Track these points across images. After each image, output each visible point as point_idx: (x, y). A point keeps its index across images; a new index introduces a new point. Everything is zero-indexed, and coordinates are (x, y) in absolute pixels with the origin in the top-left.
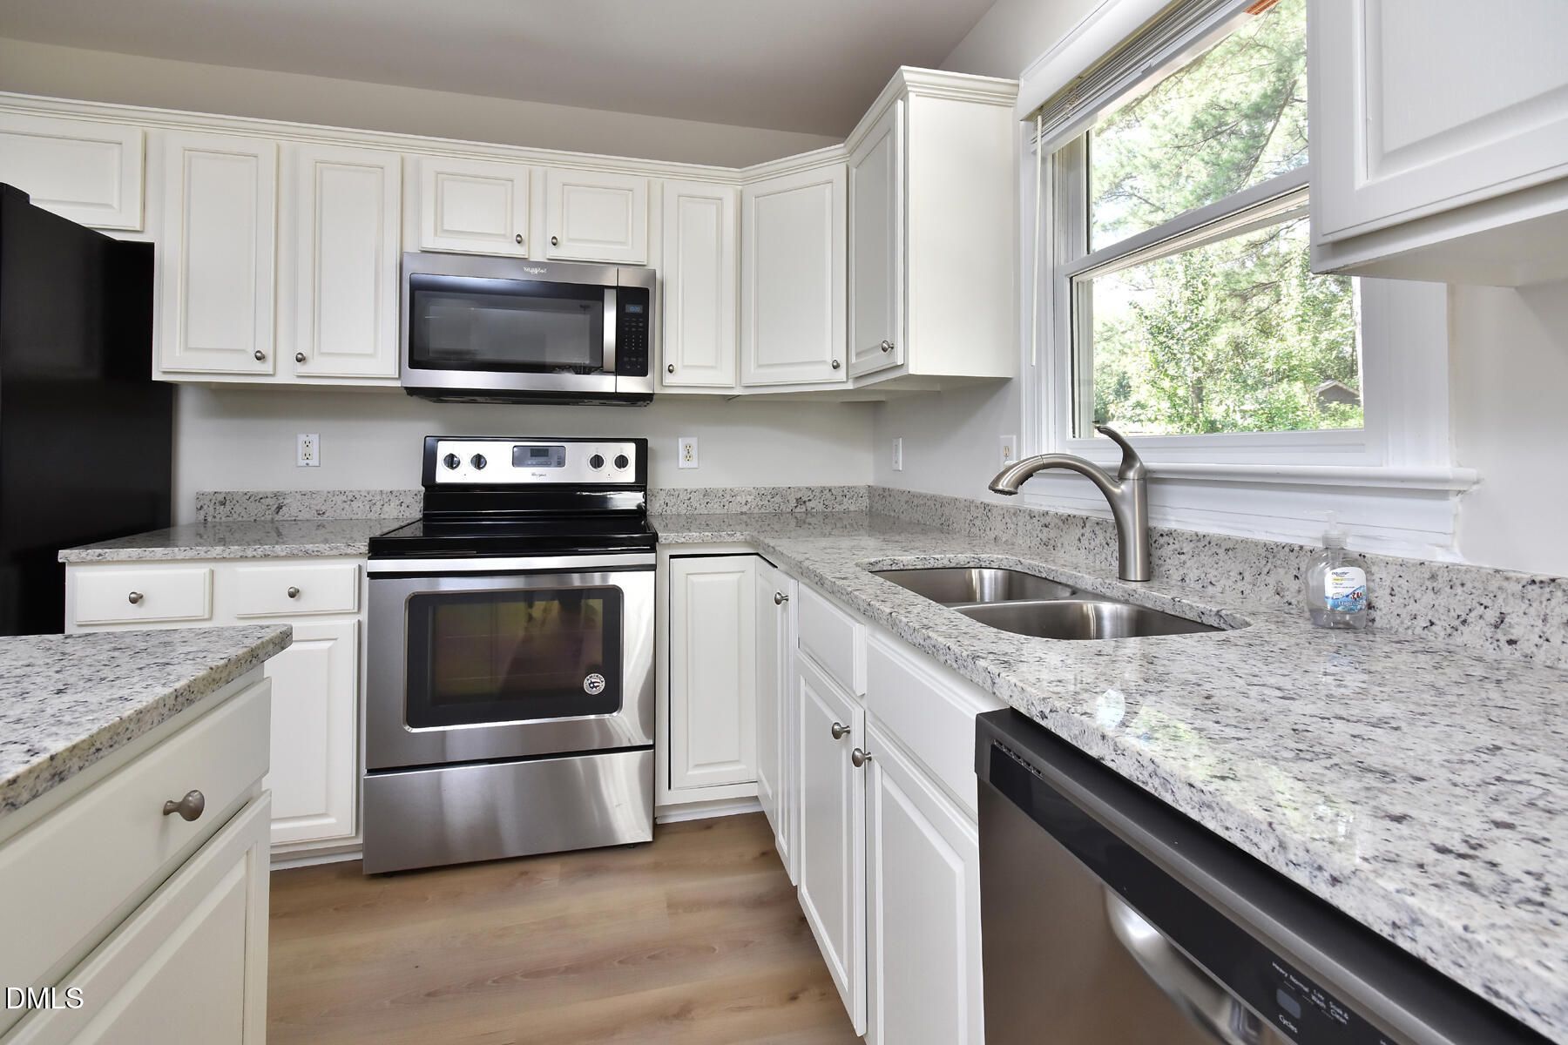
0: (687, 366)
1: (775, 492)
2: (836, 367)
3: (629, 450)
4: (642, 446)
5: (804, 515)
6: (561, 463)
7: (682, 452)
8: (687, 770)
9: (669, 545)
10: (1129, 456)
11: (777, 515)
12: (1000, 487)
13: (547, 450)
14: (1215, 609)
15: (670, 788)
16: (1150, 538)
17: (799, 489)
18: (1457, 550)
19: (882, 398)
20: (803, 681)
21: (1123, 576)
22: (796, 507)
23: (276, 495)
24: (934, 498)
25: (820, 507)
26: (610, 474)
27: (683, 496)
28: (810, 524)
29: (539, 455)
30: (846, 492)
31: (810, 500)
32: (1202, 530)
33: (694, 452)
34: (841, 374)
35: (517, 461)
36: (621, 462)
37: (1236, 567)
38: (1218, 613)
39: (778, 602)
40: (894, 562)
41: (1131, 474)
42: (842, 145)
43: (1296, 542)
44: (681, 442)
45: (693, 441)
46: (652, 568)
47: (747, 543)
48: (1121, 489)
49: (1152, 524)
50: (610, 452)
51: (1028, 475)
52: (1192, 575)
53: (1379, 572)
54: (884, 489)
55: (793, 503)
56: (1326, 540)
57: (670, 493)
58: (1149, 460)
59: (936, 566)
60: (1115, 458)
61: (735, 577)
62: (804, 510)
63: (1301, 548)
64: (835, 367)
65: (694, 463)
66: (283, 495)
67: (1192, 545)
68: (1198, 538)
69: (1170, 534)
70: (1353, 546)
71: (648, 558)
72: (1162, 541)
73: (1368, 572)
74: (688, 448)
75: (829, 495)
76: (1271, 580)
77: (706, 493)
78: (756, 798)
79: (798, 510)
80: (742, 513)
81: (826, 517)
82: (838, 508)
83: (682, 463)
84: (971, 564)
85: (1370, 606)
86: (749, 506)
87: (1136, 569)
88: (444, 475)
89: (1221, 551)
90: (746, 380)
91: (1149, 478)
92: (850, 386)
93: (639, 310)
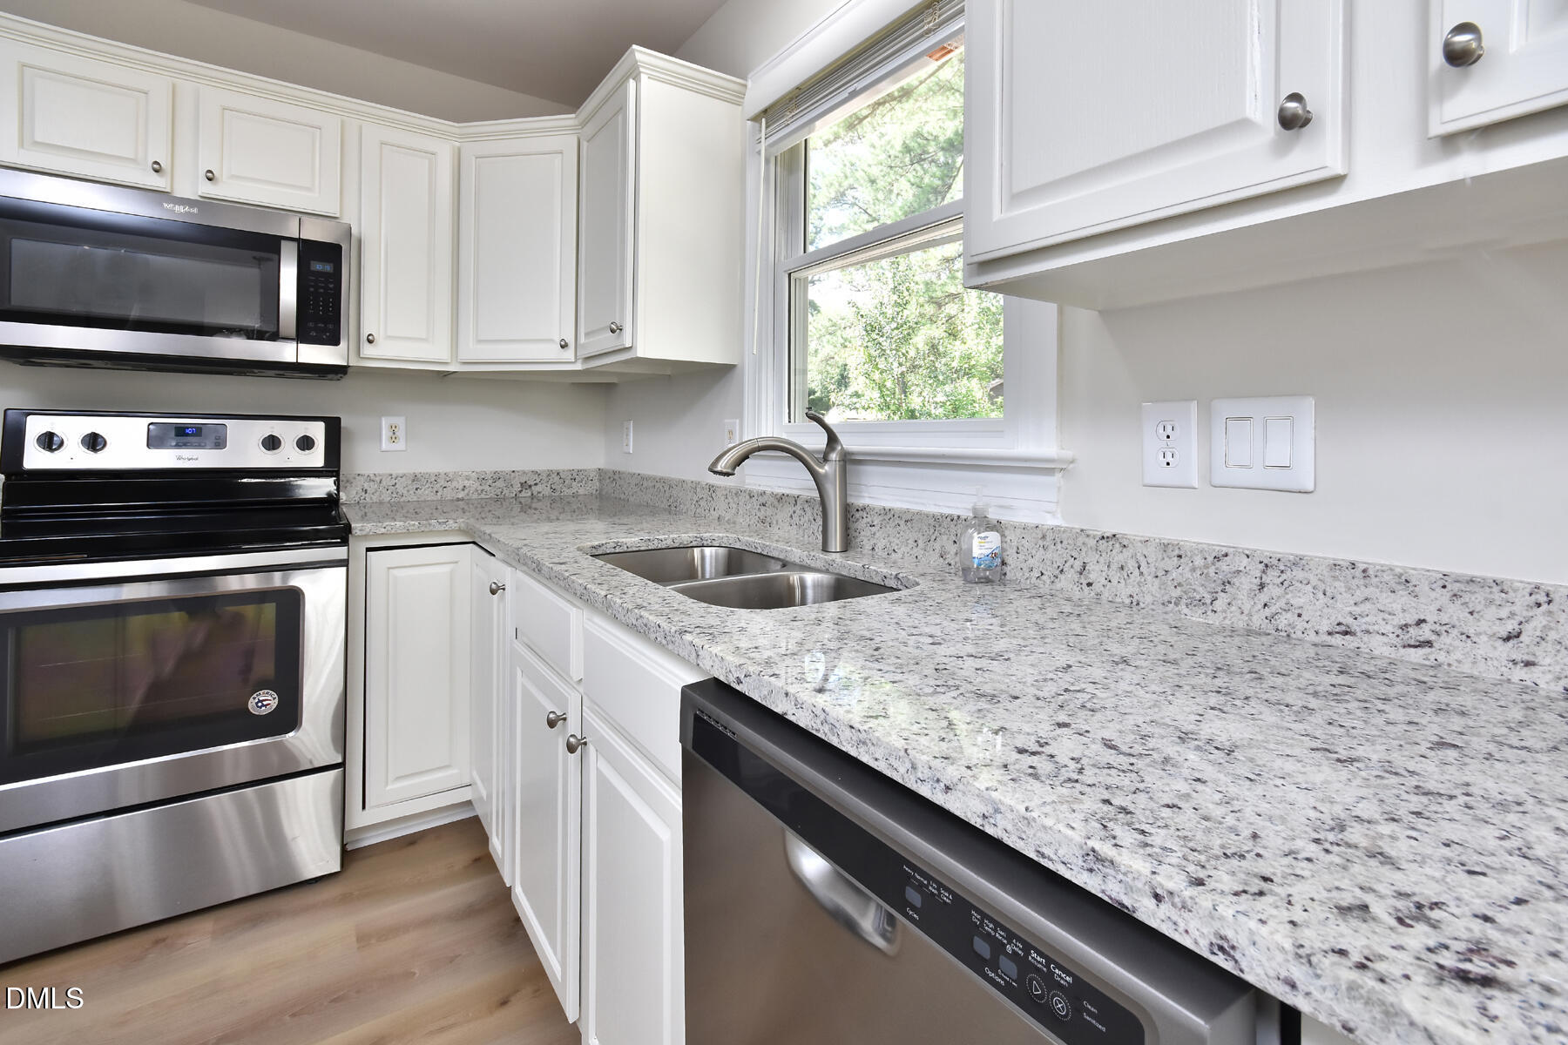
0: (390, 337)
1: (497, 477)
2: (564, 346)
3: (317, 431)
4: (334, 429)
5: (530, 500)
6: (220, 443)
7: (385, 433)
8: (387, 784)
9: (366, 537)
10: (832, 439)
11: (499, 499)
12: (719, 469)
13: (201, 429)
14: (894, 573)
15: (364, 807)
16: (848, 512)
17: (524, 473)
18: (1059, 516)
19: (614, 380)
20: (519, 673)
21: (825, 549)
22: (521, 491)
24: (662, 480)
25: (547, 491)
26: (289, 457)
27: (387, 482)
28: (536, 509)
29: (183, 436)
30: (576, 476)
31: (536, 484)
32: (888, 505)
33: (401, 433)
34: (569, 354)
35: (154, 441)
36: (306, 443)
37: (912, 536)
38: (896, 577)
39: (493, 592)
40: (617, 544)
41: (833, 456)
42: (573, 116)
43: (955, 512)
44: (385, 423)
45: (400, 421)
46: (344, 563)
47: (460, 531)
48: (825, 469)
49: (850, 500)
50: (289, 432)
51: (745, 457)
52: (880, 545)
53: (1010, 535)
54: (614, 473)
55: (517, 487)
56: (975, 510)
57: (370, 479)
58: (848, 443)
59: (660, 546)
60: (818, 441)
61: (447, 568)
62: (529, 494)
63: (959, 517)
64: (562, 347)
65: (400, 445)
67: (881, 518)
68: (887, 512)
69: (864, 509)
70: (993, 515)
71: (339, 553)
72: (858, 515)
73: (1003, 536)
74: (393, 429)
75: (557, 478)
76: (937, 546)
77: (415, 478)
78: (469, 803)
79: (523, 494)
80: (458, 500)
81: (554, 501)
82: (567, 492)
83: (385, 445)
84: (694, 544)
85: (1003, 563)
86: (466, 491)
87: (836, 542)
88: (36, 461)
89: (902, 523)
90: (464, 356)
91: (848, 460)
92: (579, 367)
93: (328, 268)
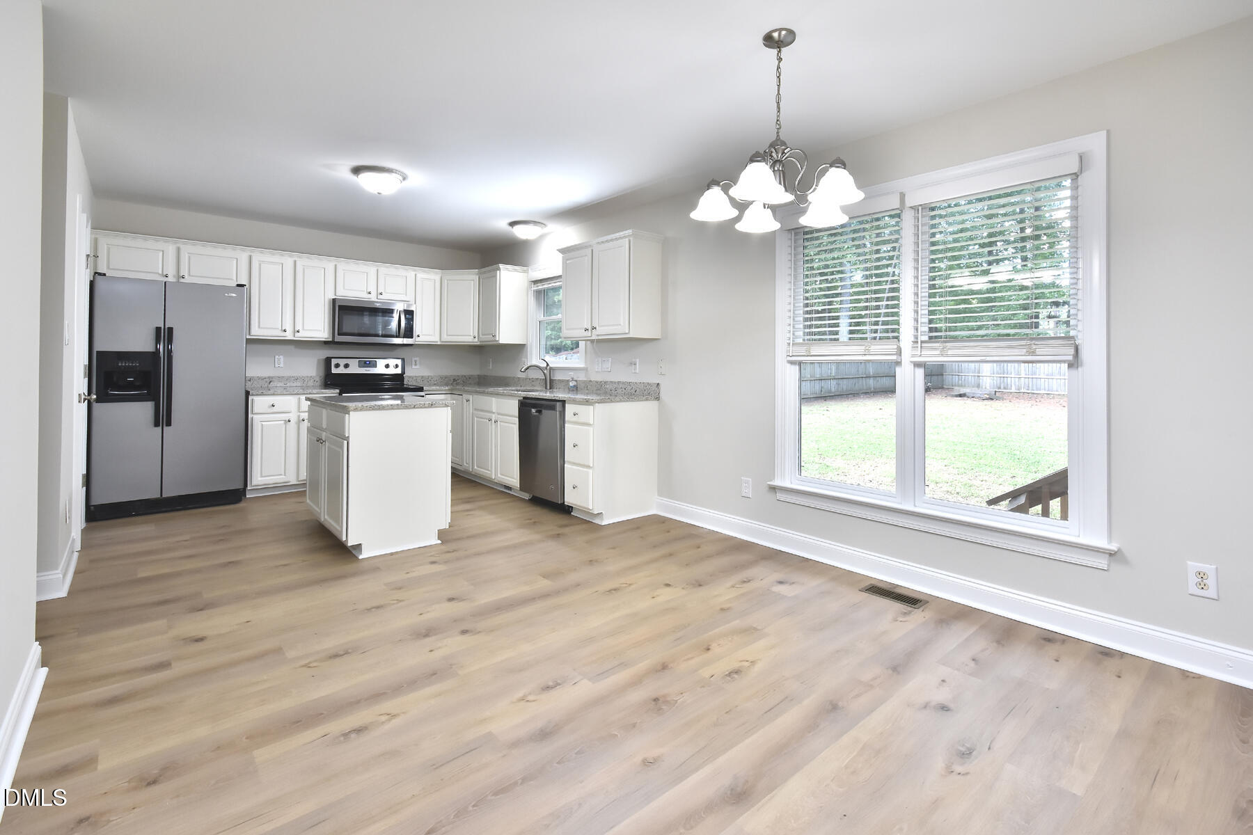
0: (423, 335)
1: (446, 377)
3: (399, 362)
4: (403, 360)
5: (457, 384)
6: (374, 367)
7: (414, 363)
10: (548, 365)
12: (522, 371)
13: (369, 361)
16: (551, 380)
17: (454, 376)
21: (546, 388)
22: (454, 382)
23: (269, 377)
26: (391, 370)
27: (414, 378)
29: (365, 364)
30: (470, 377)
31: (458, 380)
32: (559, 379)
33: (418, 363)
34: (476, 339)
35: (360, 366)
36: (397, 366)
37: (563, 384)
41: (548, 368)
44: (413, 359)
45: (417, 359)
48: (545, 372)
50: (392, 363)
51: (527, 369)
52: (558, 387)
54: (484, 376)
55: (452, 381)
57: (410, 377)
58: (551, 365)
60: (545, 365)
64: (473, 337)
65: (418, 367)
66: (272, 378)
67: (558, 382)
69: (555, 380)
70: (575, 379)
73: (577, 382)
74: (416, 361)
75: (465, 378)
77: (422, 377)
80: (435, 384)
82: (468, 382)
83: (414, 367)
88: (334, 371)
90: (443, 340)
91: (551, 368)
92: (479, 343)
93: (410, 317)
